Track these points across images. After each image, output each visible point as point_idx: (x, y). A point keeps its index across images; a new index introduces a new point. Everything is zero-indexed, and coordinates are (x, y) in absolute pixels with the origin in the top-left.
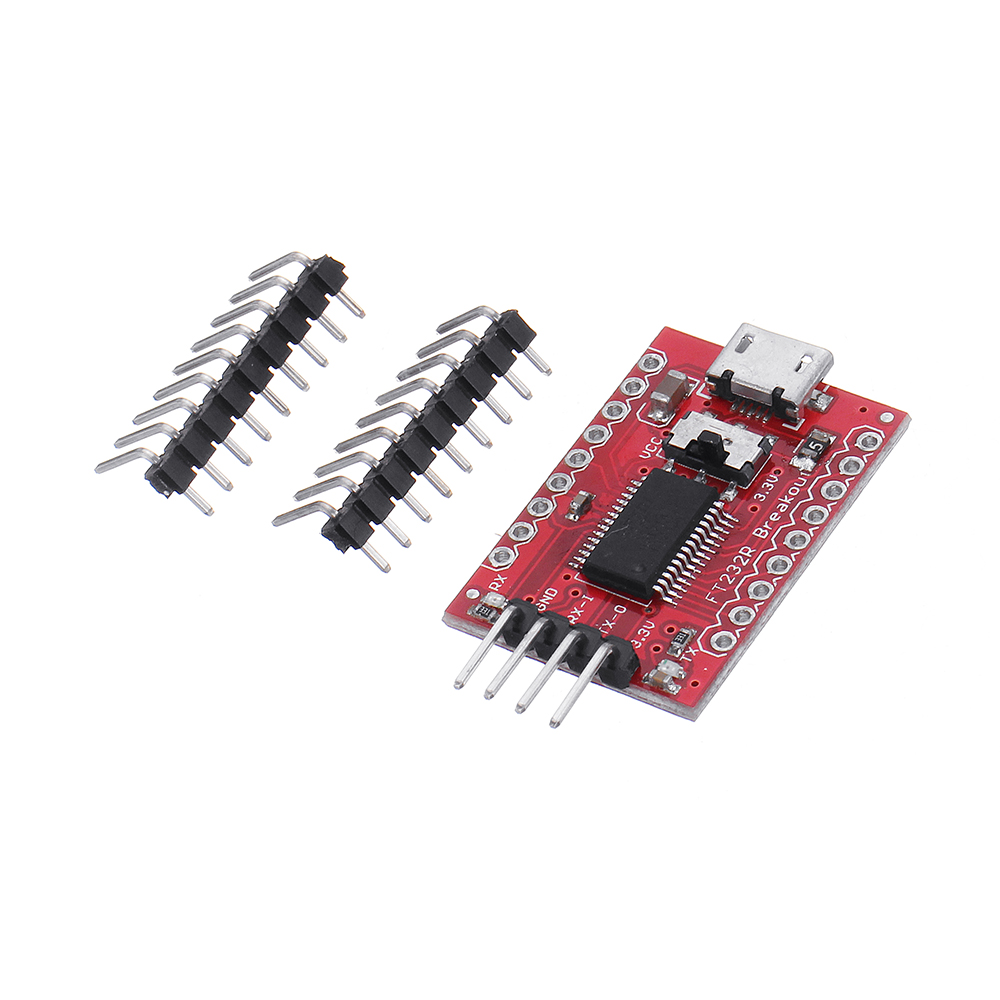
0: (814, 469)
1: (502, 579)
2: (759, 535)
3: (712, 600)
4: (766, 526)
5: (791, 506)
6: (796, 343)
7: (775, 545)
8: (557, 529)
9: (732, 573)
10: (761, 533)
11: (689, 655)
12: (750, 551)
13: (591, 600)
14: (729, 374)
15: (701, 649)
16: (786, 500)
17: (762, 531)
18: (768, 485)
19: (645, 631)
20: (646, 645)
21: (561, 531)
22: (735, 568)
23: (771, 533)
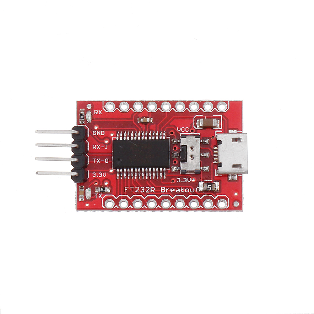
0: (200, 192)
1: (100, 112)
2: (162, 190)
3: (126, 190)
4: (167, 190)
5: (180, 193)
6: (246, 158)
7: (160, 197)
8: (131, 118)
9: (141, 190)
10: (163, 190)
11: (98, 195)
12: (153, 191)
13: (106, 148)
14: (220, 142)
15: (102, 199)
16: (182, 190)
17: (164, 190)
18: (186, 180)
19: (101, 175)
20: (96, 179)
21: (132, 120)
22: (143, 190)
23: (165, 193)
